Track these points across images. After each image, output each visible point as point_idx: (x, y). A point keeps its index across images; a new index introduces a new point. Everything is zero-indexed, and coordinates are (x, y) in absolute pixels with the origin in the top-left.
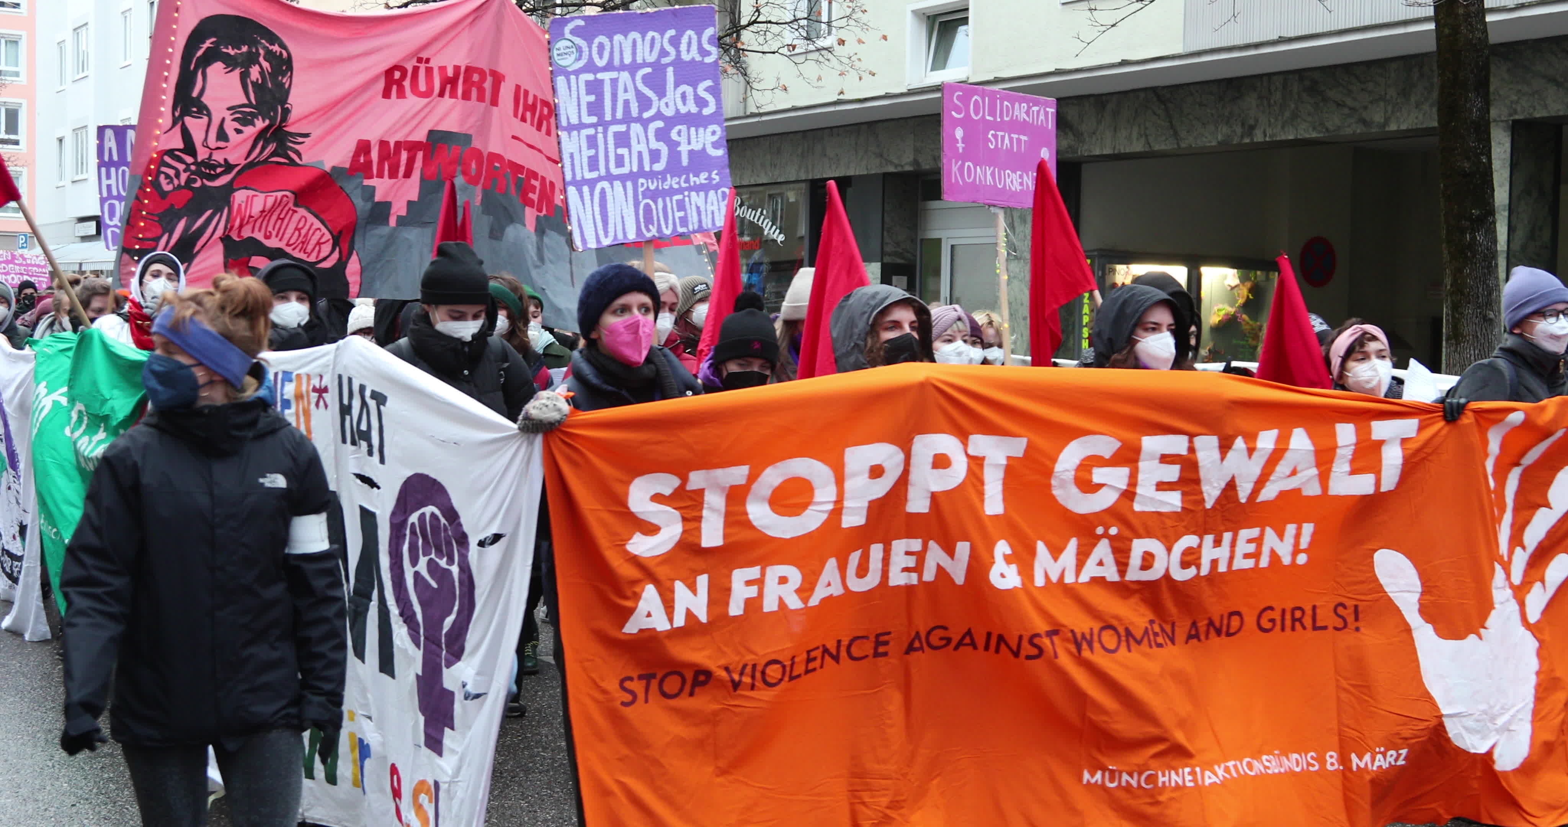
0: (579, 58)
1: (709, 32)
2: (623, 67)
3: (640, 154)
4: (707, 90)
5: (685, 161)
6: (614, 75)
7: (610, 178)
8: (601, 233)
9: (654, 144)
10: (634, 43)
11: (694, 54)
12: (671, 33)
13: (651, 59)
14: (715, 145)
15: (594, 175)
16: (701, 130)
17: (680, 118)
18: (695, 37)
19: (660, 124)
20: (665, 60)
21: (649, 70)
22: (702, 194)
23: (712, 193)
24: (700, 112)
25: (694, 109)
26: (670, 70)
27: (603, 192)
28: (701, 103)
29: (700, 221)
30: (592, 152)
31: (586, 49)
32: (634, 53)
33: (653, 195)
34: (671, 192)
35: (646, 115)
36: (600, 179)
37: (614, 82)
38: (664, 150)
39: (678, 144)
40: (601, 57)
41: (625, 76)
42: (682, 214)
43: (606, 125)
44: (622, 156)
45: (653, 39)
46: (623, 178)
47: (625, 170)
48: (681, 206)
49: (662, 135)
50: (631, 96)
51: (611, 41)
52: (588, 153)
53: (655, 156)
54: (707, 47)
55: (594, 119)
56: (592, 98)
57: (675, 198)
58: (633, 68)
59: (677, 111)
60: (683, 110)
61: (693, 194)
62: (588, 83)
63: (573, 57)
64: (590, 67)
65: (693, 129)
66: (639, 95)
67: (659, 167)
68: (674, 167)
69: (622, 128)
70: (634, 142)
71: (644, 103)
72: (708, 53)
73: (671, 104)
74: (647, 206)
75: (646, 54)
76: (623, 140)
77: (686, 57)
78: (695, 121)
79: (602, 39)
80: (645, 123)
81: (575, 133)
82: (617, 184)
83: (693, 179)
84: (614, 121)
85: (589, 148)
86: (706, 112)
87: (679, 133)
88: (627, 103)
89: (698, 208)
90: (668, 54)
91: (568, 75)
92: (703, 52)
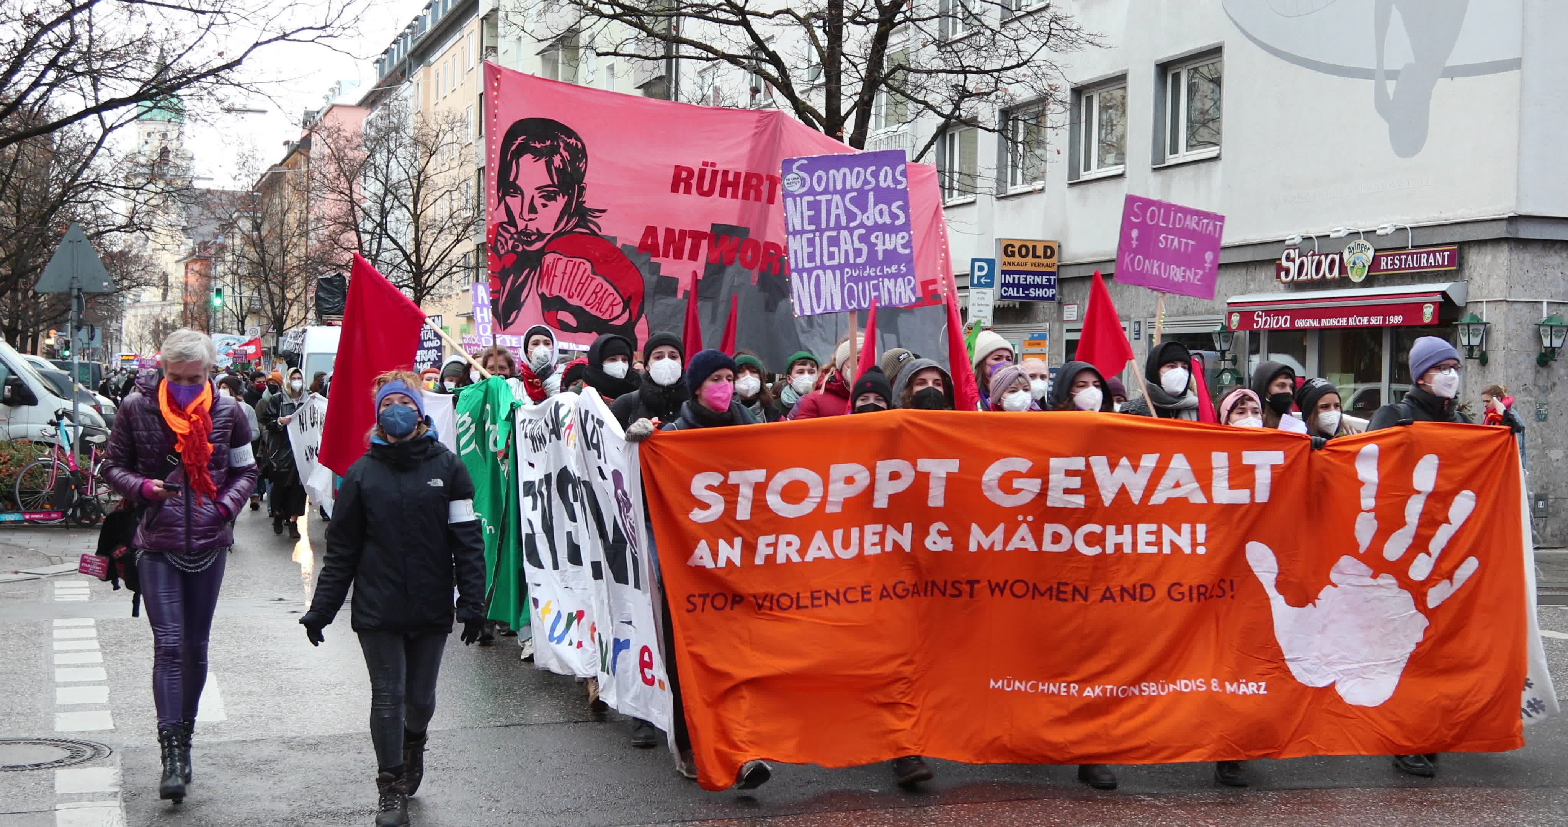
0: (803, 185)
1: (900, 168)
2: (836, 192)
3: (847, 251)
4: (898, 207)
5: (880, 257)
6: (829, 197)
7: (823, 267)
8: (815, 305)
9: (857, 245)
10: (845, 175)
11: (890, 182)
12: (873, 168)
13: (857, 186)
14: (904, 246)
15: (812, 265)
16: (893, 236)
17: (877, 227)
18: (890, 171)
19: (863, 231)
20: (867, 187)
21: (855, 194)
22: (892, 280)
23: (900, 280)
24: (893, 223)
25: (888, 221)
26: (871, 194)
27: (818, 276)
28: (894, 216)
29: (890, 299)
30: (811, 249)
31: (808, 180)
32: (844, 182)
33: (856, 280)
34: (869, 278)
35: (852, 225)
36: (816, 268)
37: (829, 202)
38: (865, 249)
39: (876, 245)
40: (819, 185)
41: (837, 198)
42: (877, 294)
43: (822, 232)
44: (833, 253)
45: (858, 173)
46: (833, 268)
47: (835, 262)
48: (876, 288)
49: (863, 239)
50: (841, 211)
51: (827, 174)
52: (807, 250)
53: (858, 253)
54: (899, 178)
55: (813, 227)
56: (812, 213)
57: (872, 282)
58: (843, 193)
59: (876, 222)
60: (880, 221)
61: (886, 280)
62: (808, 202)
63: (799, 185)
64: (811, 192)
65: (887, 235)
66: (847, 211)
67: (860, 261)
68: (872, 260)
69: (834, 233)
70: (842, 243)
71: (851, 216)
72: (901, 182)
73: (871, 217)
74: (851, 288)
75: (852, 182)
76: (834, 242)
77: (883, 185)
78: (890, 229)
79: (820, 173)
80: (851, 231)
81: (798, 236)
82: (829, 272)
83: (886, 269)
84: (828, 229)
85: (809, 246)
86: (898, 223)
87: (877, 237)
88: (838, 216)
89: (889, 290)
90: (869, 183)
91: (794, 197)
92: (896, 181)
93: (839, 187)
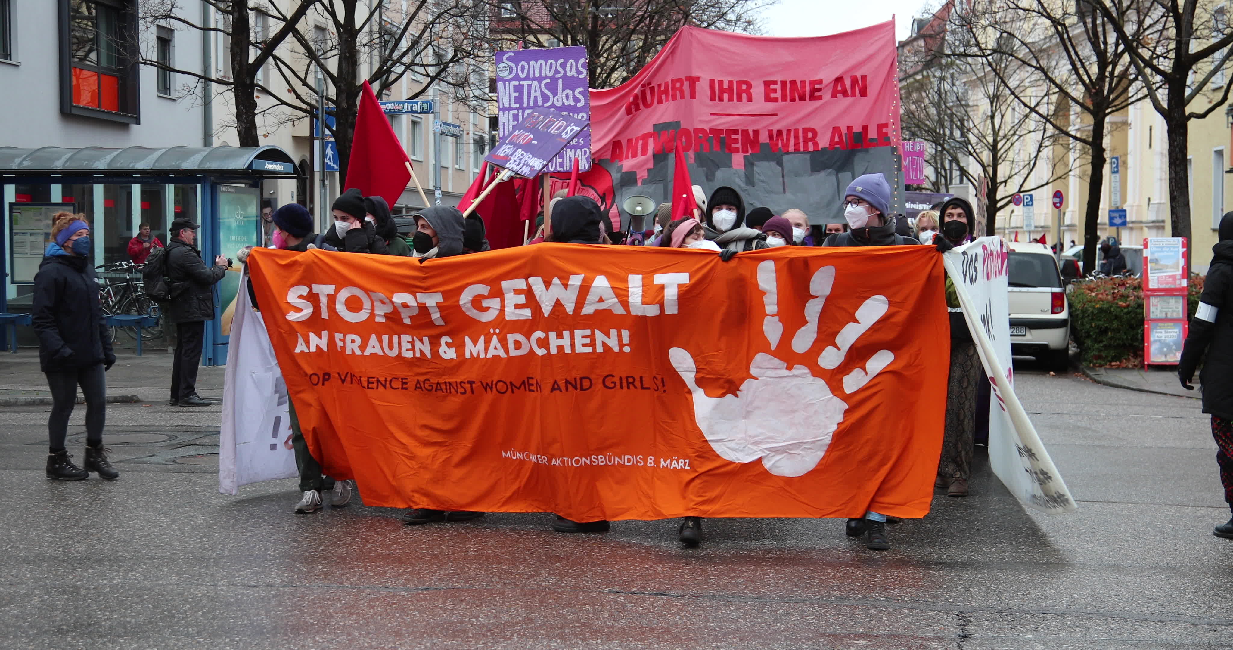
1: (582, 60)
2: (534, 79)
4: (580, 93)
6: (529, 82)
10: (541, 65)
11: (574, 73)
12: (562, 61)
13: (550, 74)
16: (576, 115)
17: (564, 108)
18: (574, 64)
19: (554, 110)
20: (558, 76)
21: (549, 81)
22: (573, 151)
23: (578, 151)
24: (576, 105)
25: (572, 103)
26: (560, 81)
28: (577, 100)
30: (515, 123)
31: (514, 68)
32: (541, 71)
35: (546, 105)
37: (529, 86)
40: (523, 73)
41: (535, 83)
42: (561, 160)
43: (524, 109)
45: (551, 64)
48: (561, 156)
50: (538, 94)
51: (528, 64)
52: (512, 124)
54: (580, 69)
55: (517, 106)
56: (517, 94)
59: (563, 103)
60: (567, 103)
61: (568, 150)
62: (515, 86)
63: (508, 72)
64: (517, 78)
65: (571, 114)
66: (543, 94)
71: (546, 99)
72: (582, 73)
73: (560, 100)
75: (547, 72)
77: (569, 74)
78: (573, 109)
79: (523, 63)
81: (507, 112)
84: (528, 107)
85: (514, 121)
86: (579, 105)
88: (536, 98)
89: (570, 158)
90: (559, 72)
91: (504, 82)
92: (579, 72)
93: (537, 75)
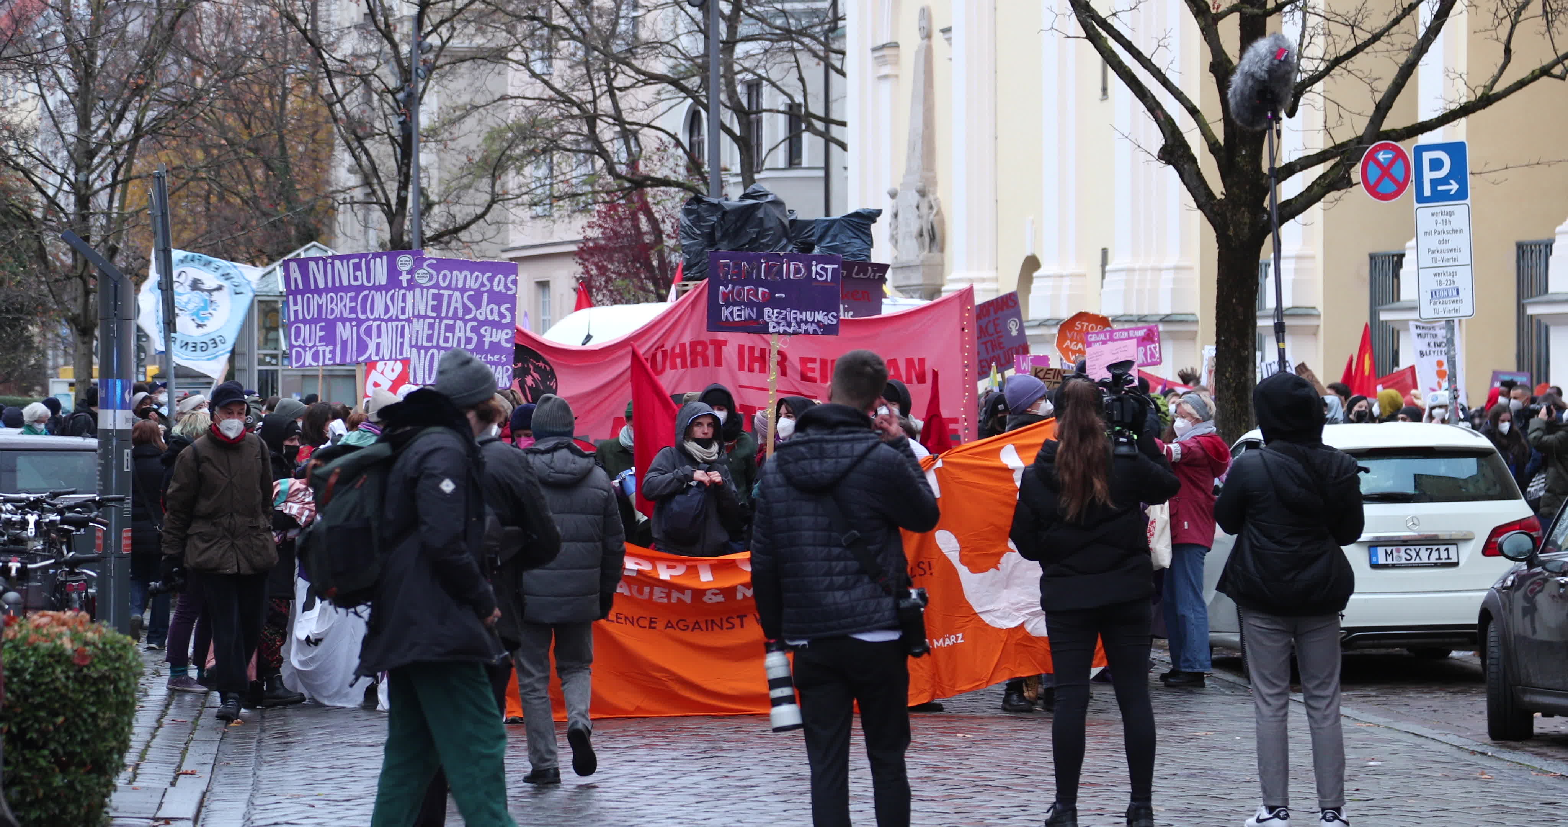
0: (431, 280)
1: (513, 277)
2: (456, 289)
3: (459, 338)
4: (507, 309)
5: (487, 347)
6: (451, 292)
8: (427, 376)
9: (469, 334)
10: (466, 277)
11: (502, 288)
12: (490, 274)
13: (475, 287)
14: (507, 341)
15: (429, 344)
16: (500, 331)
17: (487, 322)
18: (503, 279)
19: (475, 324)
20: (485, 289)
21: (472, 293)
23: (500, 368)
24: (500, 321)
25: (497, 319)
26: (485, 295)
27: (433, 355)
28: (502, 316)
30: (430, 332)
31: (435, 276)
32: (465, 282)
35: (467, 317)
36: (432, 347)
37: (450, 296)
38: (475, 338)
39: (484, 336)
40: (444, 282)
41: (457, 294)
43: (441, 319)
44: (448, 337)
45: (477, 277)
49: (474, 330)
50: (459, 305)
51: (452, 274)
52: (427, 332)
53: (469, 340)
54: (510, 285)
55: (435, 315)
56: (435, 303)
58: (463, 290)
59: (487, 318)
60: (490, 318)
62: (433, 294)
63: (427, 279)
64: (437, 286)
65: (494, 330)
66: (465, 306)
68: (479, 348)
69: (451, 322)
70: (457, 330)
71: (467, 310)
72: (511, 289)
73: (484, 314)
75: (471, 283)
76: (450, 329)
77: (496, 289)
78: (497, 325)
79: (446, 272)
80: (466, 322)
81: (421, 320)
83: (489, 357)
84: (447, 318)
85: (429, 329)
86: (504, 321)
87: (486, 330)
88: (456, 309)
90: (485, 286)
91: (422, 288)
92: (507, 288)
93: (460, 285)
